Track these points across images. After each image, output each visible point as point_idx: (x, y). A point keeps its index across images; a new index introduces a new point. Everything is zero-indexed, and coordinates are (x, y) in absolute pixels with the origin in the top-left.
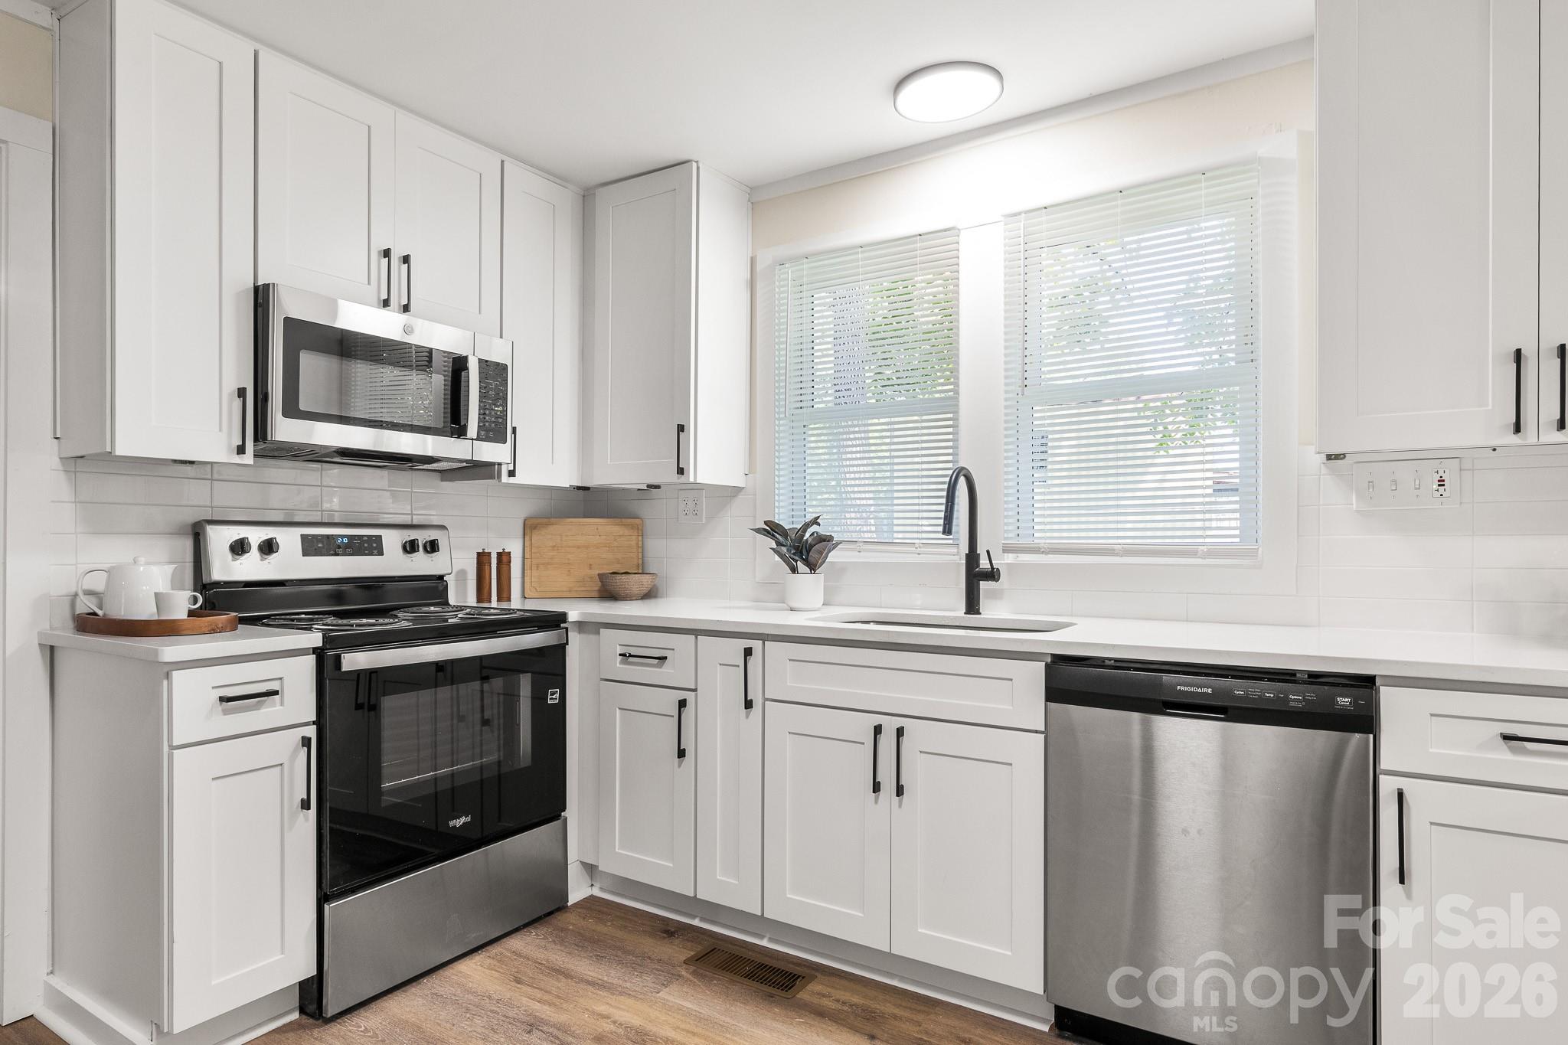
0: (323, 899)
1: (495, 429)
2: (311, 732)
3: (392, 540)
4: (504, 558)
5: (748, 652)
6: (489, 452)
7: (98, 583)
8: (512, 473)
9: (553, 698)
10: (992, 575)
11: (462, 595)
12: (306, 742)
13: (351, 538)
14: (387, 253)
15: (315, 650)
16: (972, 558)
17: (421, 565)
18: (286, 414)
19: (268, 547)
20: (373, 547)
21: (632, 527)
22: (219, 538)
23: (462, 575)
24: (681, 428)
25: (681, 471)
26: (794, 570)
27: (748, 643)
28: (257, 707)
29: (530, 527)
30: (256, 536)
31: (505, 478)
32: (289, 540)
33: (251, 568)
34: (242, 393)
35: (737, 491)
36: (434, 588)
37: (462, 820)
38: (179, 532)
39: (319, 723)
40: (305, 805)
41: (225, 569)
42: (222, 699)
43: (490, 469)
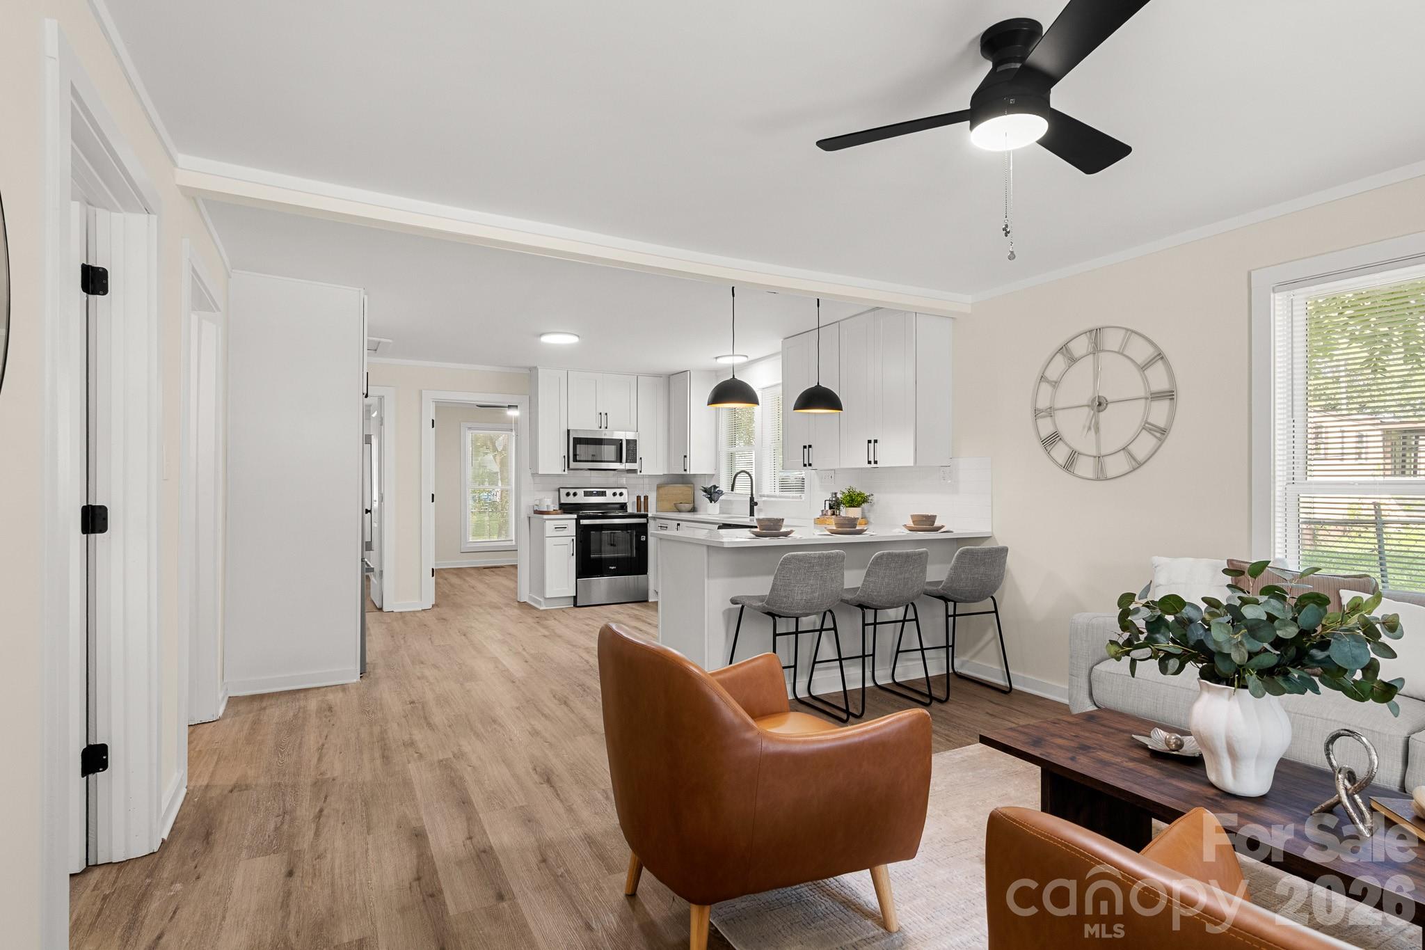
0: (577, 578)
1: (632, 458)
2: (574, 538)
3: (609, 492)
4: (646, 498)
5: (679, 525)
6: (630, 466)
7: (537, 503)
8: (641, 472)
9: (643, 538)
10: (756, 504)
11: (631, 509)
12: (573, 540)
13: (597, 492)
14: (601, 414)
15: (577, 519)
16: (752, 499)
17: (618, 499)
18: (574, 461)
20: (603, 494)
21: (690, 487)
22: (563, 492)
23: (633, 503)
24: (685, 456)
25: (685, 470)
26: (711, 502)
27: (679, 522)
28: (564, 531)
29: (659, 487)
30: (572, 491)
31: (639, 473)
32: (581, 492)
33: (571, 500)
34: (564, 457)
35: (714, 475)
36: (623, 506)
37: (613, 568)
38: (555, 491)
39: (576, 536)
40: (573, 555)
41: (564, 500)
42: (556, 529)
43: (634, 471)
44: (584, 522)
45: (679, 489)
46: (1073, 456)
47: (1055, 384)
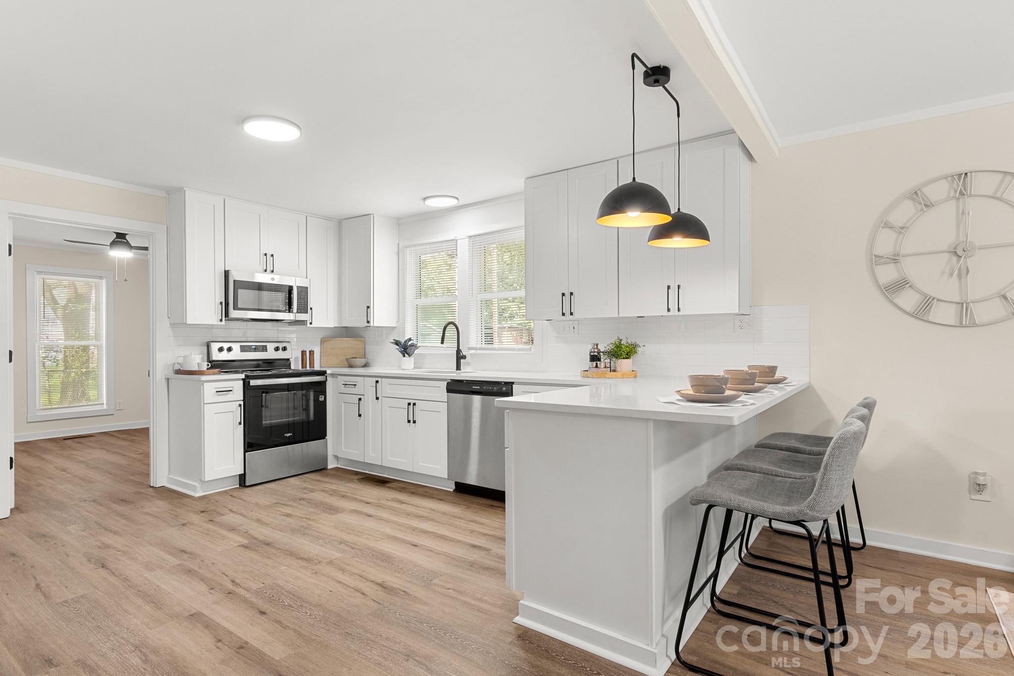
0: (245, 451)
1: (304, 308)
2: (242, 403)
3: (271, 347)
4: (312, 353)
5: (377, 382)
6: (302, 317)
7: (181, 360)
8: (311, 323)
9: (322, 398)
10: (464, 357)
11: (296, 366)
12: (240, 405)
13: (255, 346)
14: (266, 255)
15: (243, 379)
16: (459, 351)
17: (281, 355)
18: (234, 309)
19: (230, 349)
20: (264, 349)
21: (361, 341)
22: (215, 347)
23: (296, 358)
24: (368, 307)
25: (368, 322)
26: (404, 356)
28: (226, 395)
29: (323, 341)
30: (226, 346)
31: (308, 325)
32: (236, 347)
33: (224, 356)
34: (221, 303)
35: (395, 328)
36: (286, 362)
37: (289, 434)
38: (202, 345)
39: (244, 400)
40: (240, 423)
41: (217, 356)
42: (217, 392)
43: (303, 323)
44: (253, 383)
45: (347, 343)
46: (928, 303)
47: (902, 230)
